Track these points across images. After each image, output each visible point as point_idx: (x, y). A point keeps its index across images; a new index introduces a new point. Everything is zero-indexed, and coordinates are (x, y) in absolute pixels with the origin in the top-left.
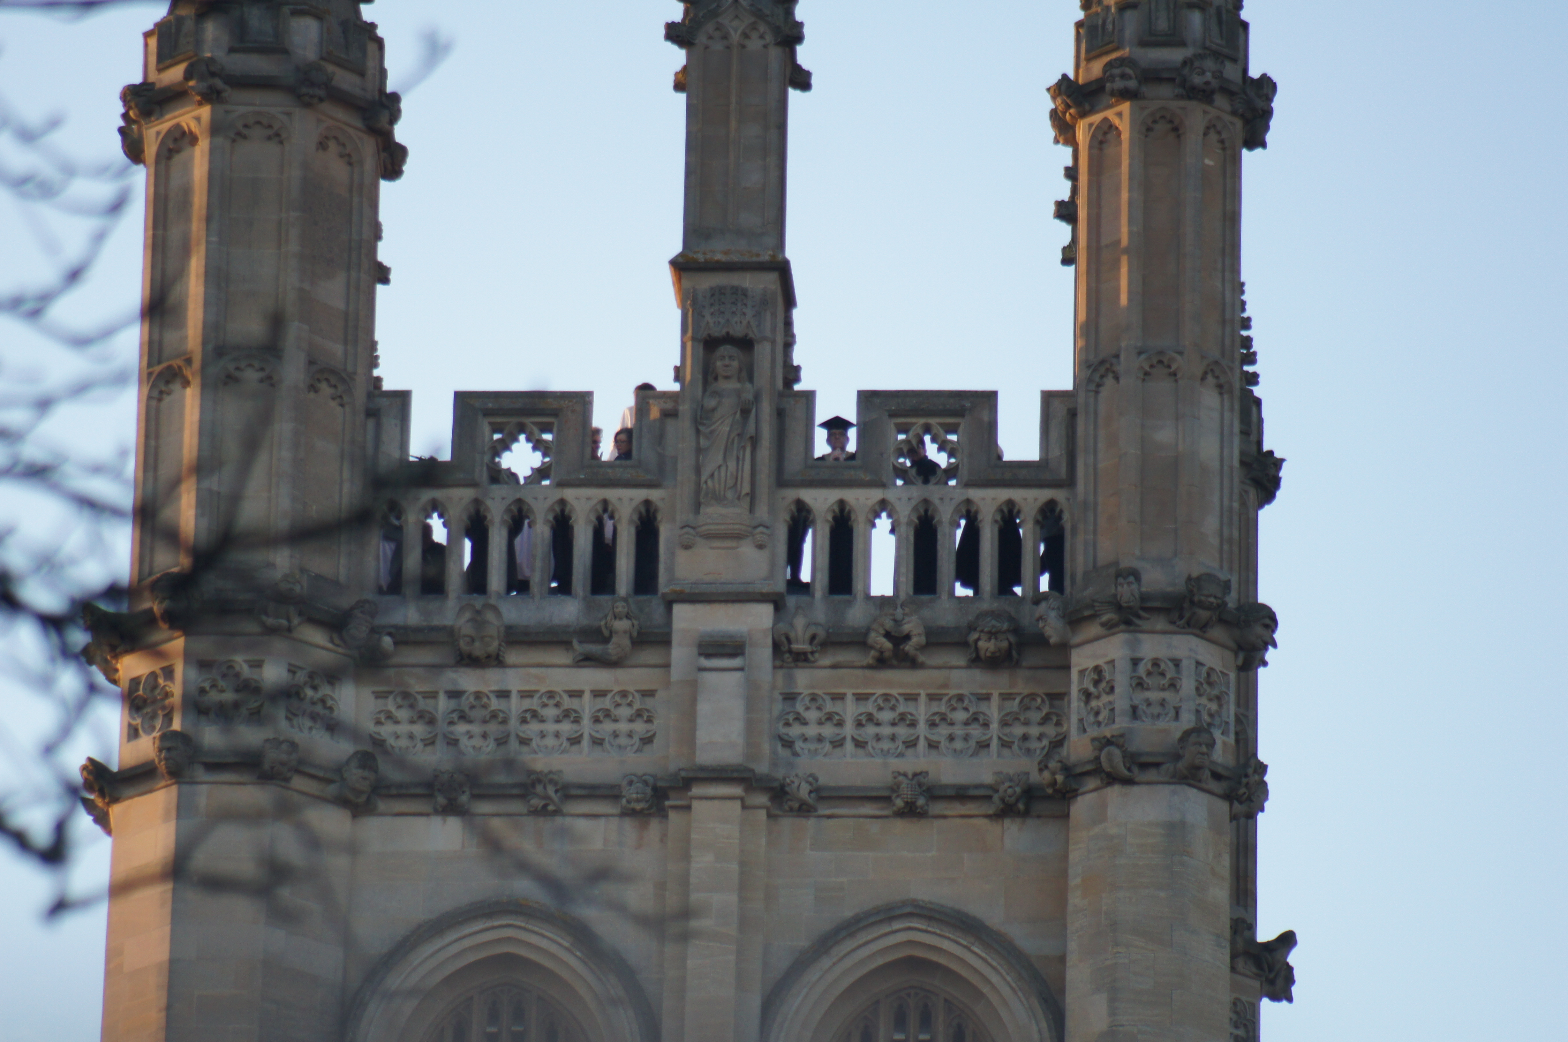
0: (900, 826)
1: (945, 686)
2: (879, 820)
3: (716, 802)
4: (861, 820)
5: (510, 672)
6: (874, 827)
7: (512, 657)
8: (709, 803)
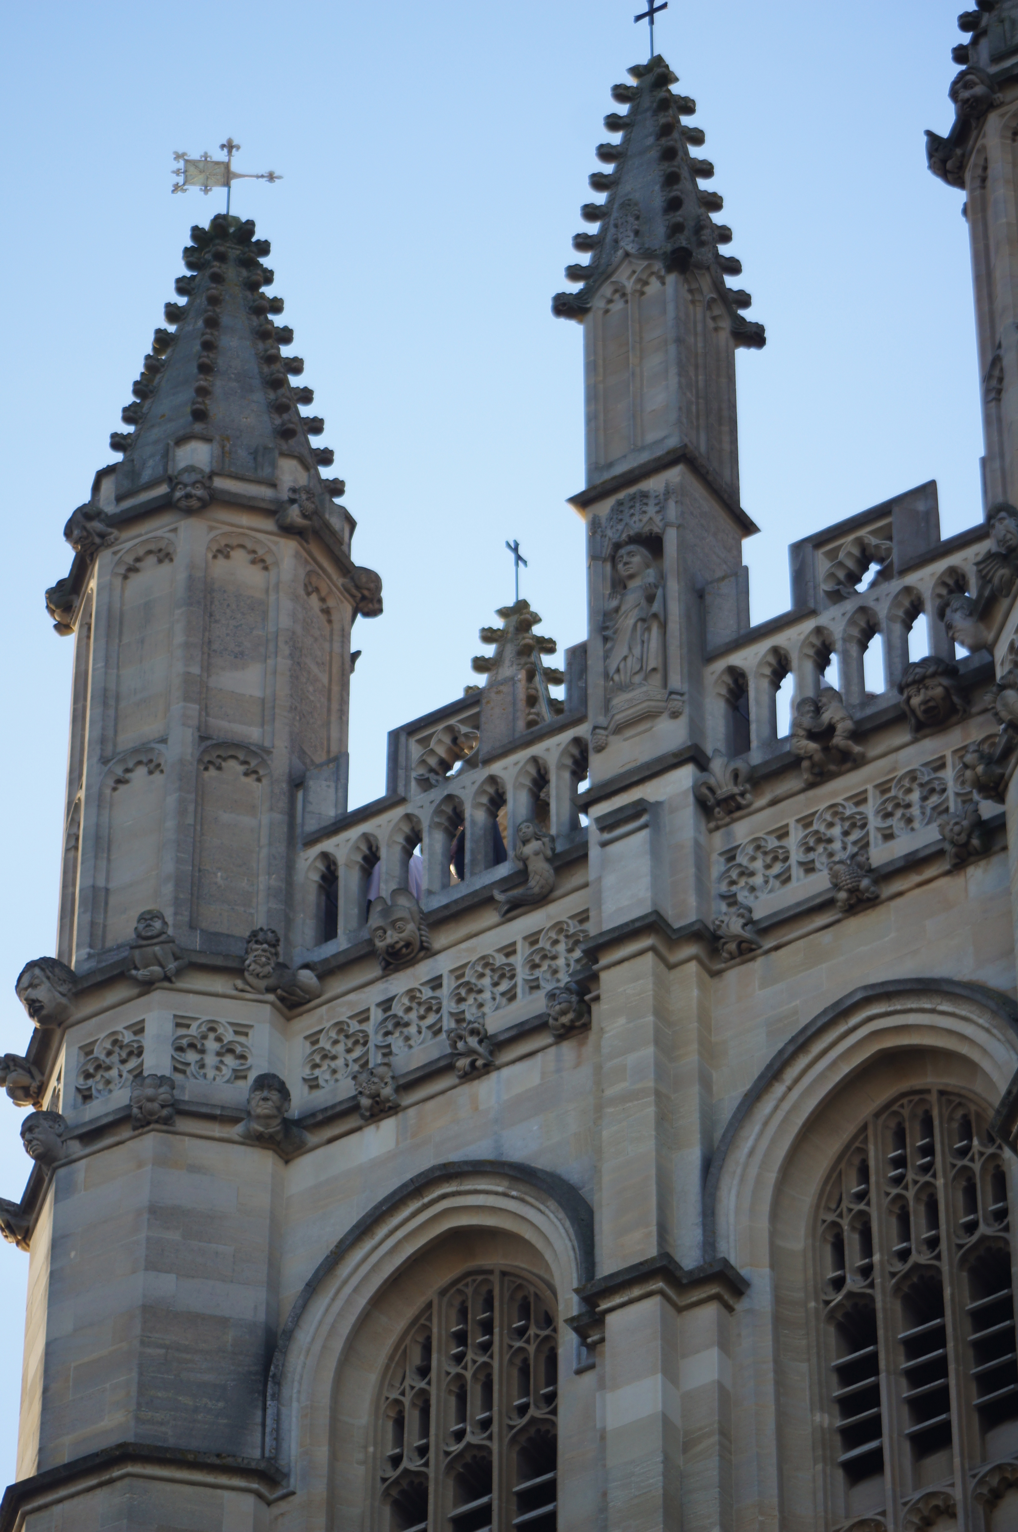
0: (854, 924)
1: (894, 769)
2: (831, 929)
3: (626, 965)
4: (811, 937)
5: (440, 957)
6: (826, 937)
7: (440, 940)
8: (618, 968)
